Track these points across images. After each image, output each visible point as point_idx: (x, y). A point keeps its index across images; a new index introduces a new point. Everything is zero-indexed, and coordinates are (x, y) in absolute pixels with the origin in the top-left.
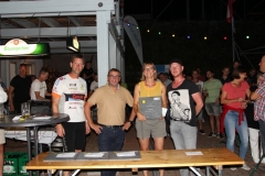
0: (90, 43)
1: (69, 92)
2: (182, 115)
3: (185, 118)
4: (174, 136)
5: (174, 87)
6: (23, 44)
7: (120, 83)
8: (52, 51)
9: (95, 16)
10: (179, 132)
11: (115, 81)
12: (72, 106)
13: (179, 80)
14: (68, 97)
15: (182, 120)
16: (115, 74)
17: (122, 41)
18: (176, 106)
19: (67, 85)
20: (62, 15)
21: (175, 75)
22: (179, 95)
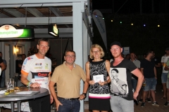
0: (67, 30)
1: (35, 71)
3: (123, 93)
5: (114, 65)
6: (12, 29)
8: (36, 36)
9: (72, 7)
10: (119, 106)
13: (119, 60)
14: (34, 75)
15: (120, 94)
16: (71, 54)
17: (92, 29)
19: (33, 64)
20: (44, 5)
21: (115, 56)
22: (117, 72)
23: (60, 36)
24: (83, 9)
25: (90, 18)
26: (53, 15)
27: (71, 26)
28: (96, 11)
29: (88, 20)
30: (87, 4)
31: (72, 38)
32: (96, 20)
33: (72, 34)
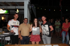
0: (22, 11)
1: (13, 25)
2: (46, 33)
3: (47, 34)
4: (43, 40)
5: (43, 24)
6: (2, 10)
8: (10, 13)
10: (45, 39)
11: (26, 22)
13: (45, 22)
17: (31, 11)
18: (44, 30)
20: (14, 2)
21: (43, 20)
22: (45, 26)
23: (19, 13)
24: (28, 3)
25: (30, 7)
27: (23, 9)
28: (32, 4)
29: (30, 8)
30: (29, 2)
33: (24, 12)
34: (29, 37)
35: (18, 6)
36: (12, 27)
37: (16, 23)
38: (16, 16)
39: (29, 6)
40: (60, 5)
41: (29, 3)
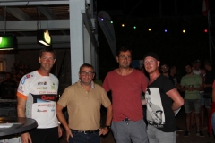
0: (63, 38)
2: (154, 116)
7: (94, 80)
8: (20, 47)
11: (88, 78)
12: (42, 108)
14: (36, 98)
15: (154, 123)
16: (87, 70)
17: (96, 36)
20: (30, 4)
21: (150, 71)
22: (149, 93)
23: (54, 46)
24: (83, 8)
25: (93, 21)
26: (43, 17)
27: (67, 32)
28: (102, 12)
29: (91, 24)
30: (88, 2)
31: (69, 49)
32: (102, 25)
33: (69, 42)
34: (100, 134)
35: (50, 21)
36: (35, 101)
37: (49, 85)
38: (48, 61)
39: (86, 17)
40: (204, 9)
41: (87, 5)
